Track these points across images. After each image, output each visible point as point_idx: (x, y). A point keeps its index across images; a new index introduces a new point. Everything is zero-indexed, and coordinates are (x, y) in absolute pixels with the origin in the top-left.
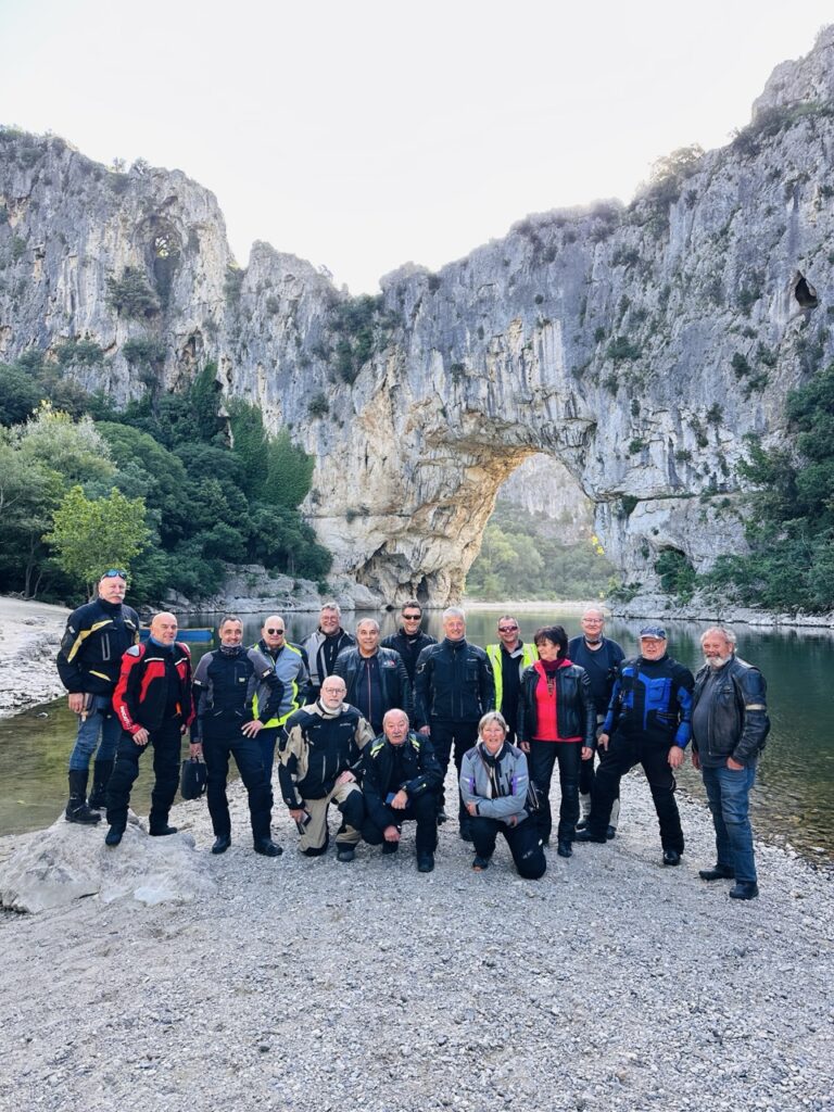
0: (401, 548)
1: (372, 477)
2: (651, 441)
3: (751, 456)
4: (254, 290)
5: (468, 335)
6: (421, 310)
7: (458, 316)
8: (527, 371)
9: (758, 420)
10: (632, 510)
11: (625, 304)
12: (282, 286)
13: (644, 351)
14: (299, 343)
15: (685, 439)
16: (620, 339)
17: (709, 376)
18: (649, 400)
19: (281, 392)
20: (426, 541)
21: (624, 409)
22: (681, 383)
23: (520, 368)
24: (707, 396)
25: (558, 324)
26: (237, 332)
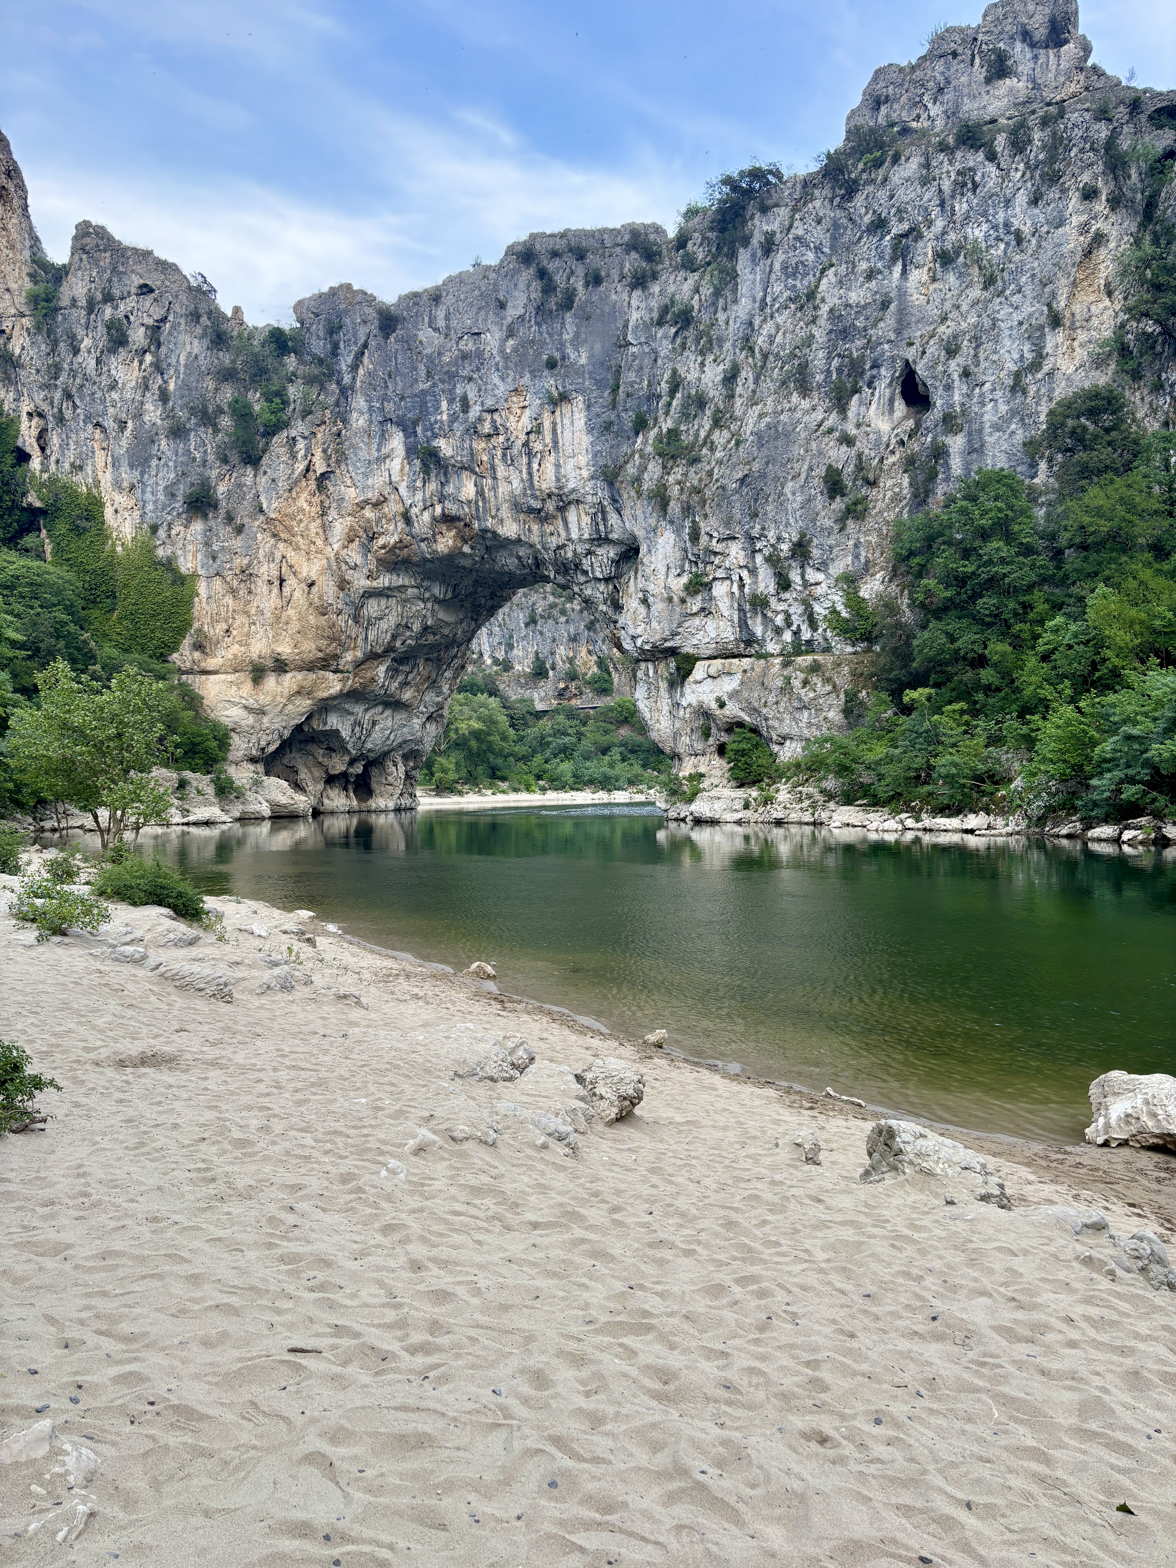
0: (334, 721)
1: (291, 612)
2: (715, 579)
3: (846, 606)
4: (83, 303)
5: (444, 405)
6: (366, 360)
7: (429, 375)
8: (535, 466)
9: (857, 557)
10: (689, 673)
11: (675, 384)
12: (131, 302)
13: (705, 451)
14: (164, 397)
15: (760, 578)
16: (669, 431)
17: (794, 494)
18: (713, 521)
19: (137, 473)
20: (373, 711)
21: (678, 532)
22: (756, 500)
23: (525, 460)
24: (791, 521)
25: (579, 401)
26: (55, 371)
